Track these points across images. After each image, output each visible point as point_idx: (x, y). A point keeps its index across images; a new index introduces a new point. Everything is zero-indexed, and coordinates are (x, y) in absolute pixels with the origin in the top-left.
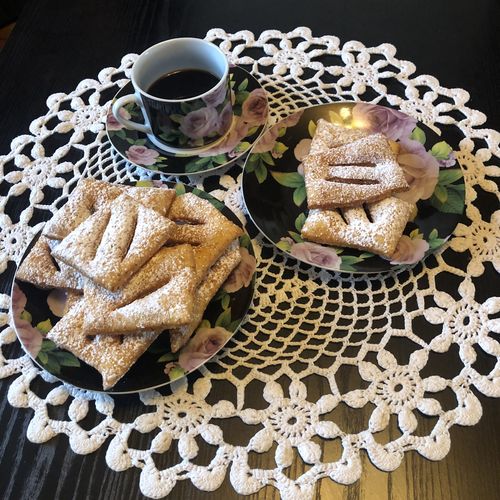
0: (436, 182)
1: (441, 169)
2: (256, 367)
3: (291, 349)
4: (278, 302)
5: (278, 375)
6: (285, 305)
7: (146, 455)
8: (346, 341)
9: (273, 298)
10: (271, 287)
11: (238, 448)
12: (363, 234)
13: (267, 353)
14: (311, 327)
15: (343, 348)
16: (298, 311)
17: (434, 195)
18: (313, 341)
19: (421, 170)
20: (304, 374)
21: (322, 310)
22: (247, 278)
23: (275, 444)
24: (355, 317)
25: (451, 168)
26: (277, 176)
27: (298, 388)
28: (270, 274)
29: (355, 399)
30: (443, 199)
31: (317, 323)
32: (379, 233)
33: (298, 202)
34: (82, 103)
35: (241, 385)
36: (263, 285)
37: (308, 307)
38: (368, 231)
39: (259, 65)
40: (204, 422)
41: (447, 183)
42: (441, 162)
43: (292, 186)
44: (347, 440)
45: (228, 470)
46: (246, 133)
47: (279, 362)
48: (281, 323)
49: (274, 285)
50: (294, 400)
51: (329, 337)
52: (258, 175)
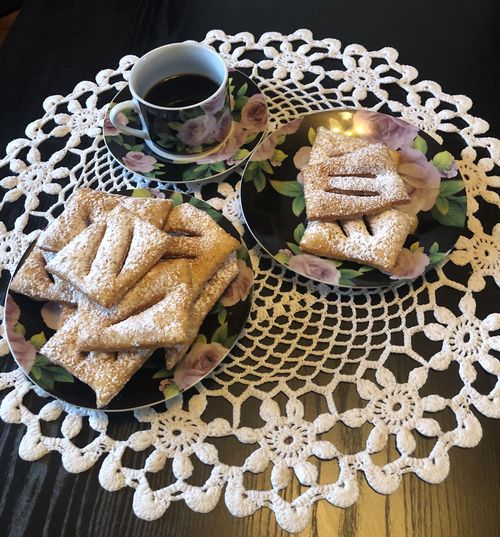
0: (437, 193)
1: (443, 180)
2: (253, 384)
3: (289, 365)
4: (275, 315)
5: (275, 392)
6: (282, 319)
7: (140, 474)
8: (344, 357)
9: (270, 312)
10: (269, 300)
11: (234, 468)
12: (363, 248)
13: (263, 369)
14: (309, 342)
15: (342, 365)
16: (296, 325)
17: (435, 207)
18: (311, 357)
19: (422, 180)
20: (301, 391)
21: (320, 324)
22: (244, 291)
23: (271, 463)
24: (353, 333)
25: (453, 179)
26: (276, 185)
27: (294, 406)
28: (268, 286)
29: (352, 418)
30: (444, 210)
31: (316, 338)
32: (379, 247)
33: (297, 212)
34: (80, 106)
35: (237, 403)
36: (261, 298)
37: (306, 321)
38: (367, 245)
39: (259, 68)
40: (199, 440)
41: (448, 194)
42: (443, 173)
43: (291, 195)
44: (344, 461)
45: (223, 491)
46: (244, 140)
47: (276, 378)
48: (278, 338)
49: (271, 298)
50: (291, 419)
51: (327, 353)
52: (256, 183)
